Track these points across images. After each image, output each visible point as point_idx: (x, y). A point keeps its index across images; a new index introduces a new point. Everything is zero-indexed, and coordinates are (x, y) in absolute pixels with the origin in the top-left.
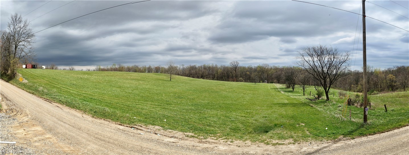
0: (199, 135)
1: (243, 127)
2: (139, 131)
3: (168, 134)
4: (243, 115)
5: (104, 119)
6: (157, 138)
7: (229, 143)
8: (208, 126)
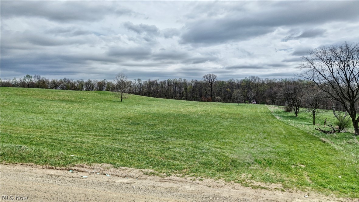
0: (161, 172)
1: (216, 162)
2: (80, 174)
3: (120, 172)
4: (218, 146)
5: (21, 163)
6: (106, 180)
7: (197, 181)
8: (172, 159)
